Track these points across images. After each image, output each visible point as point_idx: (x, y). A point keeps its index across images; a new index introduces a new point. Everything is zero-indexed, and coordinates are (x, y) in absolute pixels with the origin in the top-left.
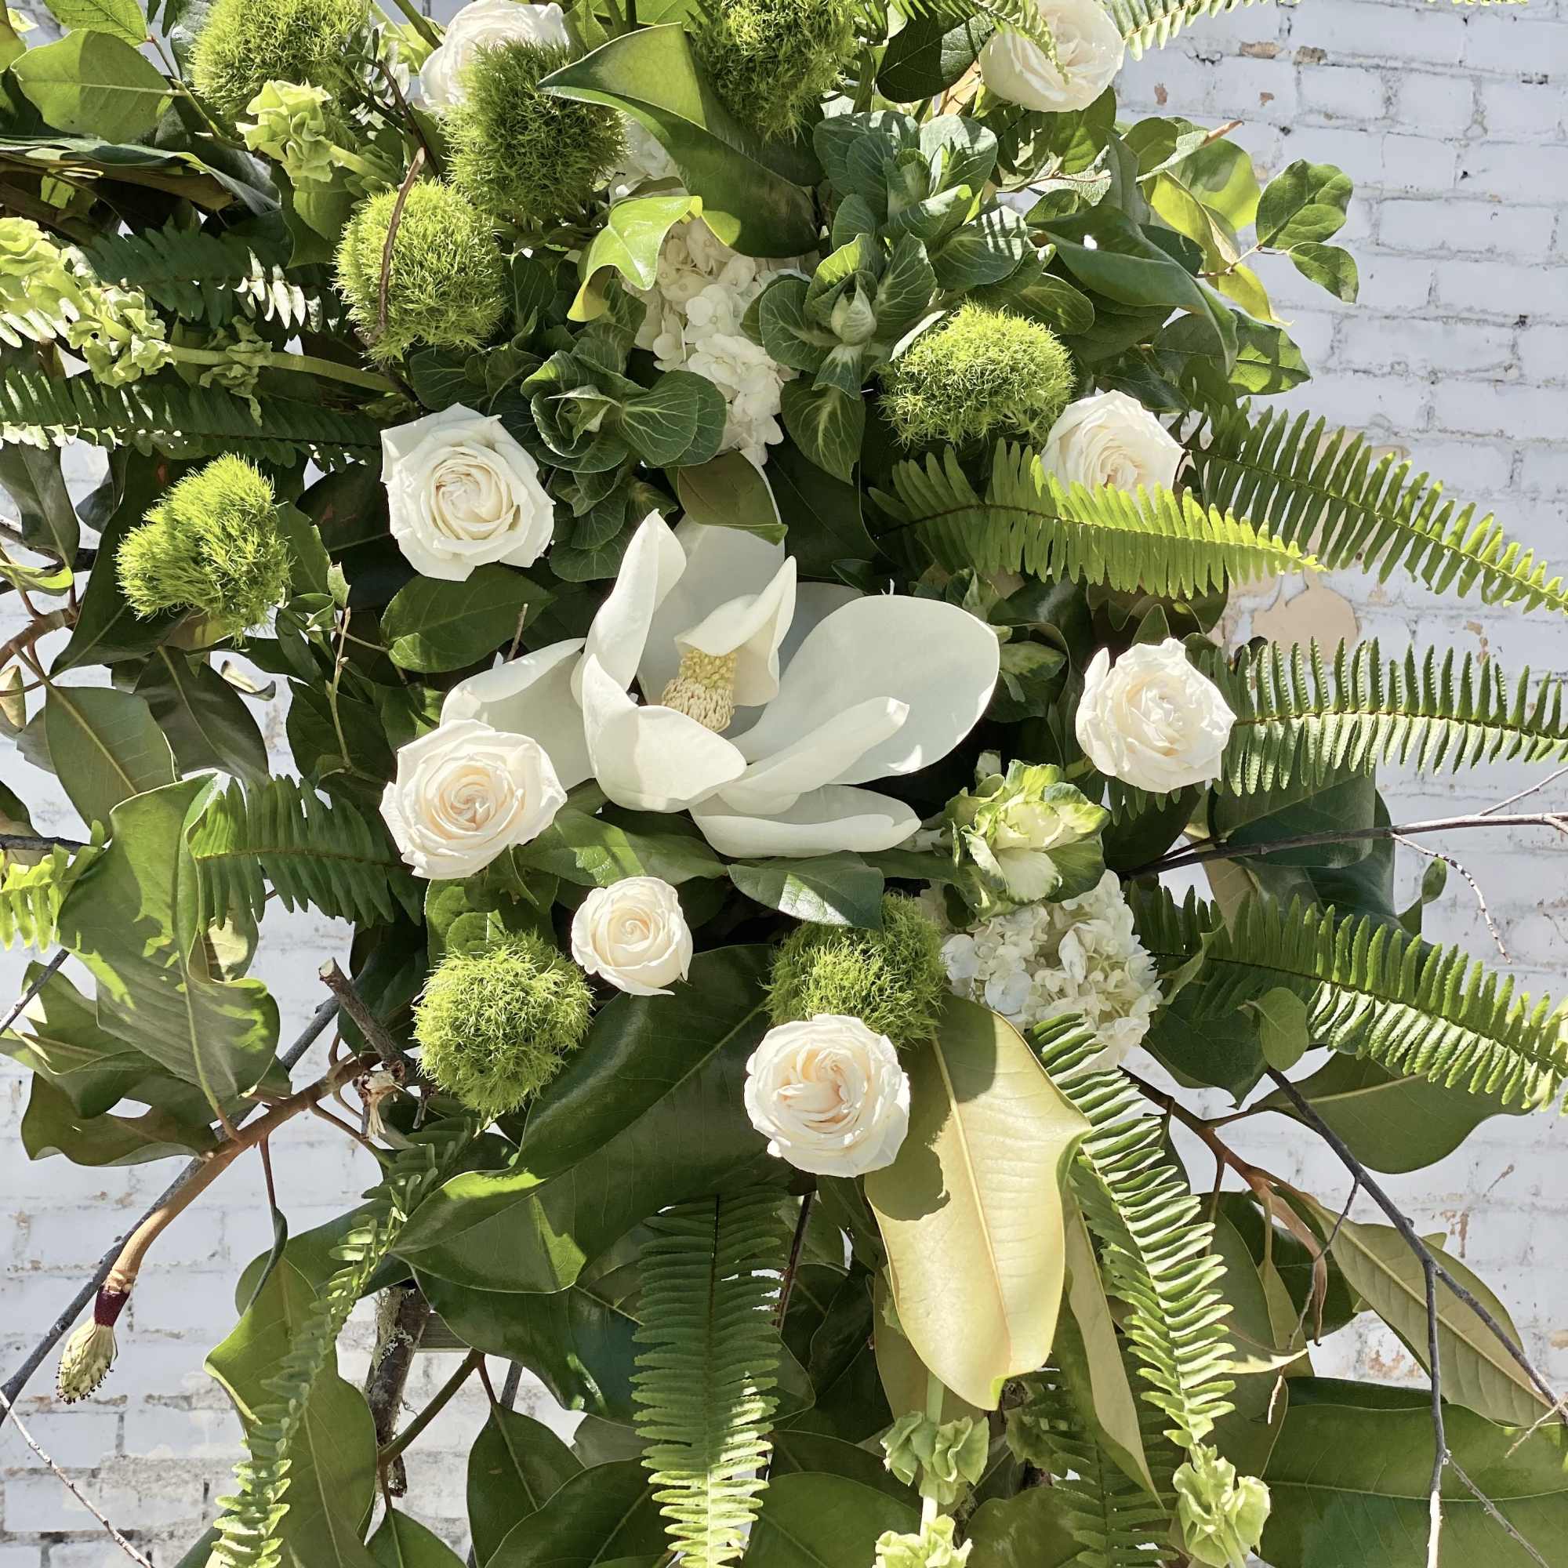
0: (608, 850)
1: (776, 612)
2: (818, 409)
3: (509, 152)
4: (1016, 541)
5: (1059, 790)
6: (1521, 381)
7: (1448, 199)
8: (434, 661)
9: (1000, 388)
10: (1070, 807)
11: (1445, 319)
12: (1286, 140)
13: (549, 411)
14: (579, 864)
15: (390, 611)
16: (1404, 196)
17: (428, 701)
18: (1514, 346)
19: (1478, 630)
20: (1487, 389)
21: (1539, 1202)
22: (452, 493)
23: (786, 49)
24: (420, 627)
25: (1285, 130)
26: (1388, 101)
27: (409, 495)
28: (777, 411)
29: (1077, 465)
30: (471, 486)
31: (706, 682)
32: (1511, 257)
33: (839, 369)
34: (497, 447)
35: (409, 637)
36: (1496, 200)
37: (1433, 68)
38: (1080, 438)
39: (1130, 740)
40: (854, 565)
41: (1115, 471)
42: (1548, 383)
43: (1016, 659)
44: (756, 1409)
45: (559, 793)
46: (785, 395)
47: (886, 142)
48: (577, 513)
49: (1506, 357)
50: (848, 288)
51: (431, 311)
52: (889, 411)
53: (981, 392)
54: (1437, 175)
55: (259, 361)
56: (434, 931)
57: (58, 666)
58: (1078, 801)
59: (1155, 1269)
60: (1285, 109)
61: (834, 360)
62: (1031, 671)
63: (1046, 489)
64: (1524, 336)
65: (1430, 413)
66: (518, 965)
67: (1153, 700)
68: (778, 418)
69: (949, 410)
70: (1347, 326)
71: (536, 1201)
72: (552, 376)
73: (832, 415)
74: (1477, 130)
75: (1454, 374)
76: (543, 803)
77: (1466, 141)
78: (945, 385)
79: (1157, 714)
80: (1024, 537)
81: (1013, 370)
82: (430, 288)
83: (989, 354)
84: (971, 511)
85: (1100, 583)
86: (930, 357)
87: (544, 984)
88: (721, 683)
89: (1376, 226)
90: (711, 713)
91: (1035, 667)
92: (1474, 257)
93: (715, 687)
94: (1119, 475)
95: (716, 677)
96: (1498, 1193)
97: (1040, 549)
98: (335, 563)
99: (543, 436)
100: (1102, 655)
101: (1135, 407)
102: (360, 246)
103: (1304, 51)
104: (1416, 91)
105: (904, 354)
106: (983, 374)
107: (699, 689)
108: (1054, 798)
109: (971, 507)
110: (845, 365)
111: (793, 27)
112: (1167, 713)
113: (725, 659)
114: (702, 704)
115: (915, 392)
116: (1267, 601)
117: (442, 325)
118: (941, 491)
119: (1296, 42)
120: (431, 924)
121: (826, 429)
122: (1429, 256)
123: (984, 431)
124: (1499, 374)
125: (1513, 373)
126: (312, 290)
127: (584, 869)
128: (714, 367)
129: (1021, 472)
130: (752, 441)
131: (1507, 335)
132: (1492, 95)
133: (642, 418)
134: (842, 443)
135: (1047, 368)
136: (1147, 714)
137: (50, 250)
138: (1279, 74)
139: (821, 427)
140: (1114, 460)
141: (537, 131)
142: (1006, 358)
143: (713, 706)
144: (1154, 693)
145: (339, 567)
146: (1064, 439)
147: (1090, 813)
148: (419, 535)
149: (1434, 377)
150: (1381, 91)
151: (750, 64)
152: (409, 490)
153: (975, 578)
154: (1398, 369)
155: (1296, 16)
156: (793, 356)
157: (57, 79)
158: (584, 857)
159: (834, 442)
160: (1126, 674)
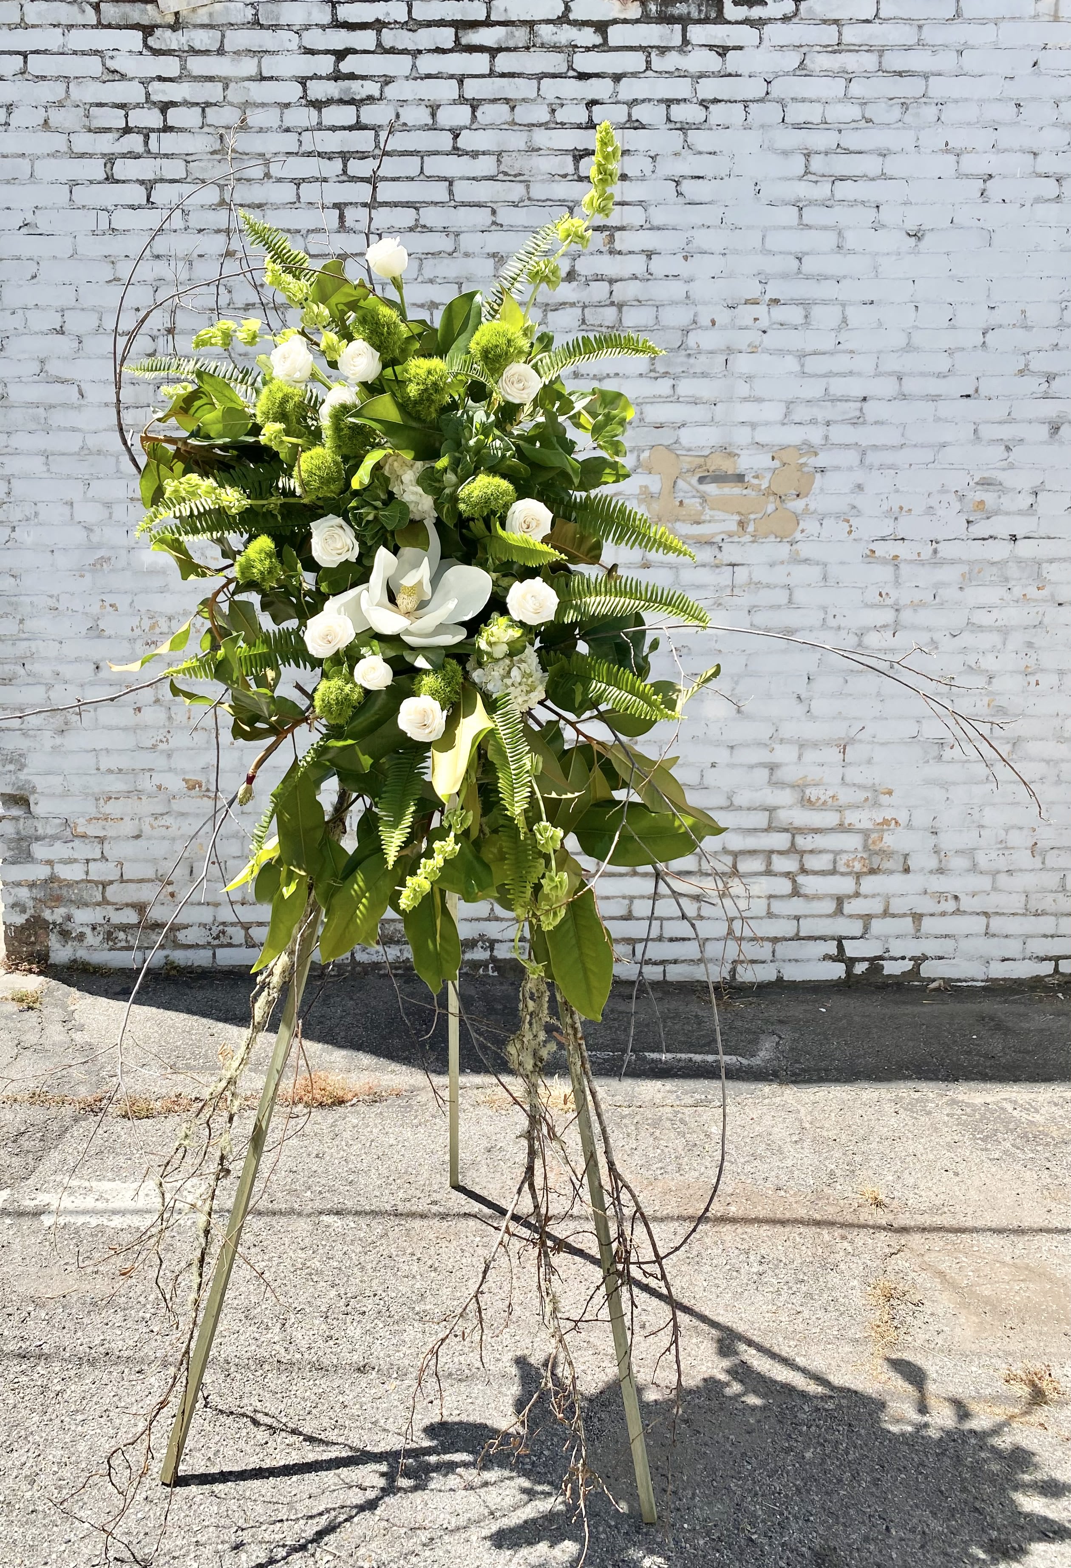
0: (369, 647)
1: (423, 573)
2: (444, 507)
3: (339, 437)
5: (506, 625)
6: (864, 423)
7: (831, 353)
9: (487, 501)
11: (832, 401)
12: (765, 336)
13: (355, 515)
14: (360, 651)
16: (815, 353)
18: (861, 409)
19: (848, 521)
20: (850, 427)
21: (876, 740)
22: (329, 541)
23: (425, 395)
25: (764, 332)
26: (806, 317)
27: (317, 543)
28: (433, 507)
29: (516, 522)
30: (334, 540)
31: (407, 594)
32: (859, 374)
33: (445, 496)
34: (342, 527)
35: (325, 583)
36: (852, 352)
37: (825, 302)
38: (518, 514)
39: (522, 609)
40: (459, 554)
42: (876, 423)
43: (495, 586)
44: (412, 809)
45: (356, 631)
47: (461, 421)
48: (365, 543)
49: (858, 414)
50: (445, 470)
51: (319, 488)
52: (460, 509)
54: (828, 344)
55: (279, 502)
57: (233, 594)
58: (511, 628)
59: (512, 767)
60: (764, 323)
61: (444, 493)
64: (866, 405)
65: (826, 438)
66: (340, 682)
67: (530, 597)
68: (434, 512)
69: (473, 509)
70: (791, 406)
71: (357, 748)
72: (355, 505)
73: (447, 511)
74: (844, 325)
75: (836, 422)
76: (349, 636)
77: (839, 329)
78: (471, 501)
79: (531, 602)
81: (494, 494)
82: (319, 481)
83: (488, 489)
84: (486, 537)
86: (469, 492)
87: (348, 688)
88: (412, 595)
89: (802, 366)
90: (409, 604)
92: (843, 375)
93: (410, 596)
94: (530, 525)
95: (410, 593)
96: (858, 737)
99: (356, 523)
103: (771, 300)
104: (817, 311)
105: (462, 492)
106: (484, 496)
107: (405, 597)
110: (448, 494)
111: (426, 390)
113: (412, 588)
114: (406, 601)
115: (465, 504)
116: (759, 515)
117: (324, 491)
118: (478, 531)
119: (767, 297)
122: (825, 376)
123: (485, 514)
124: (855, 421)
125: (861, 420)
127: (361, 653)
128: (410, 496)
130: (427, 517)
131: (858, 405)
132: (850, 311)
133: (383, 516)
134: (451, 518)
135: (505, 493)
136: (528, 602)
137: (200, 482)
138: (761, 310)
139: (445, 513)
140: (528, 523)
141: (346, 431)
143: (410, 601)
144: (530, 595)
146: (513, 514)
147: (513, 632)
148: (320, 553)
149: (828, 424)
150: (803, 313)
151: (416, 403)
153: (490, 558)
154: (813, 422)
155: (767, 287)
156: (434, 492)
157: (215, 423)
158: (363, 650)
159: (449, 517)
160: (523, 589)
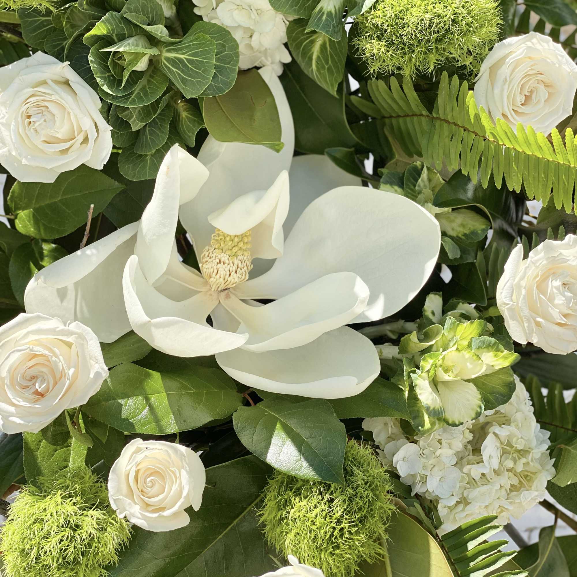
0: (147, 399)
1: (276, 207)
2: (313, 42)
4: (456, 147)
5: (483, 342)
8: (42, 231)
9: (444, 37)
10: (491, 354)
13: (102, 60)
14: (124, 415)
15: (13, 192)
17: (45, 252)
24: (33, 206)
28: (285, 40)
29: (502, 91)
31: (229, 253)
33: (324, 17)
35: (26, 212)
38: (505, 71)
39: (539, 319)
40: (341, 153)
41: (531, 92)
43: (455, 225)
45: (103, 369)
46: (290, 31)
48: (135, 129)
52: (360, 51)
53: (429, 41)
56: (28, 448)
58: (498, 350)
61: (321, 8)
62: (465, 235)
63: (477, 117)
66: (69, 508)
67: (557, 288)
68: (286, 45)
69: (404, 53)
72: (105, 32)
73: (323, 47)
76: (92, 375)
78: (401, 36)
79: (559, 300)
80: (460, 146)
81: (454, 21)
83: (435, 10)
84: (423, 119)
85: (518, 191)
86: (390, 13)
88: (240, 253)
90: (233, 273)
91: (467, 232)
93: (236, 255)
94: (534, 96)
95: (235, 250)
97: (472, 158)
99: (98, 80)
100: (518, 250)
101: (547, 42)
105: (371, 8)
106: (430, 26)
107: (224, 257)
108: (479, 348)
109: (422, 115)
110: (329, 14)
112: (568, 300)
113: (242, 237)
114: (227, 267)
115: (379, 38)
118: (401, 103)
120: (26, 443)
121: (318, 57)
123: (432, 67)
127: (127, 419)
128: (236, 13)
129: (459, 99)
130: (268, 62)
134: (329, 69)
135: (480, 18)
136: (551, 299)
139: (314, 57)
140: (532, 83)
142: (449, 13)
143: (234, 268)
144: (557, 283)
146: (494, 69)
147: (505, 358)
148: (14, 153)
153: (425, 169)
156: (291, 6)
158: (128, 408)
159: (323, 68)
160: (537, 267)
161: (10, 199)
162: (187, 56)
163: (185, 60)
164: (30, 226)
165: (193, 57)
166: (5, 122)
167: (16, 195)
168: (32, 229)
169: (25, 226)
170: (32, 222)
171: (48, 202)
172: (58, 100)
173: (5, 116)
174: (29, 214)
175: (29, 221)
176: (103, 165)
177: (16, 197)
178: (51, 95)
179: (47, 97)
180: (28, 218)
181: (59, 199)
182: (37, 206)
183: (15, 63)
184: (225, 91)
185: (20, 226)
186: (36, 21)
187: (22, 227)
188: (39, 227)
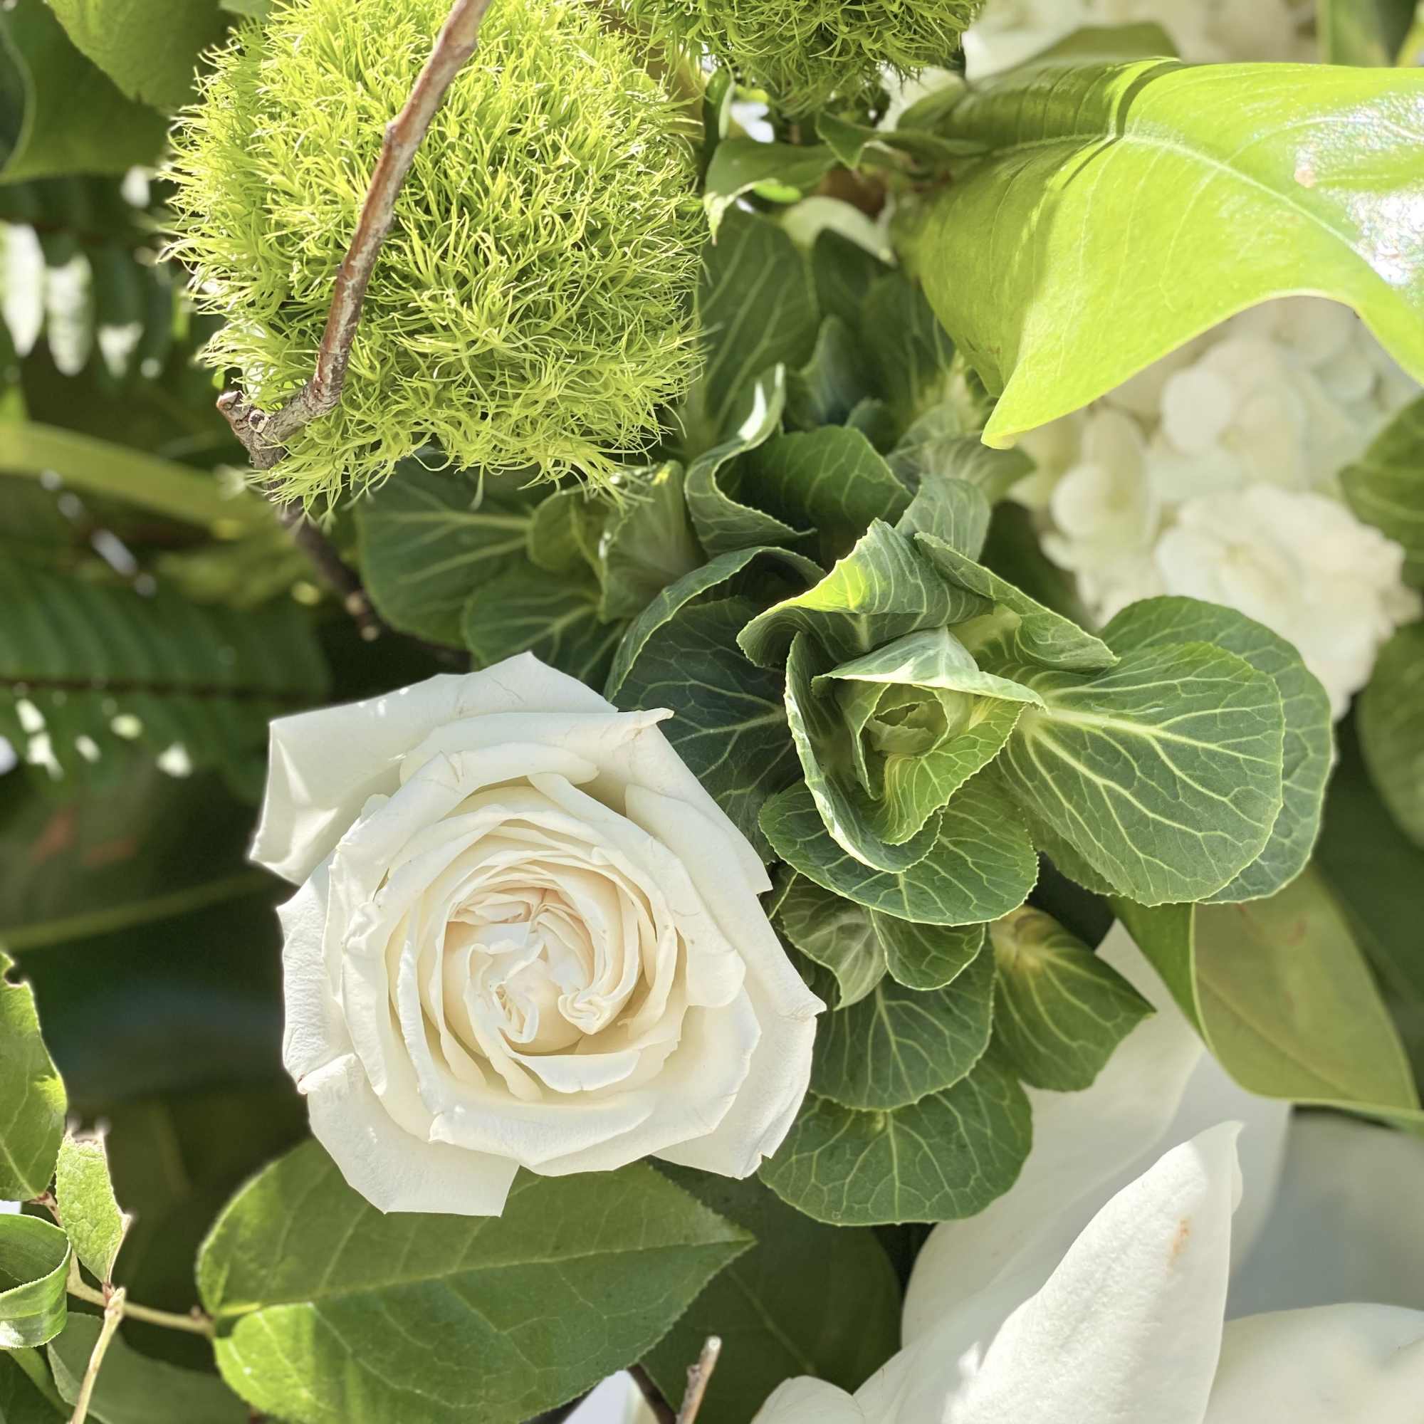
8: (356, 1406)
22: (498, 963)
24: (322, 1290)
27: (356, 956)
30: (557, 934)
34: (633, 798)
35: (281, 1311)
51: (487, 363)
82: (495, 290)
98: (86, 1126)
102: (266, 127)
117: (516, 411)
126: (66, 240)
133: (1108, 754)
145: (96, 1143)
152: (360, 941)
161: (211, 1251)
162: (1168, 729)
163: (1158, 748)
164: (296, 1378)
165: (1190, 735)
166: (364, 947)
167: (244, 1234)
168: (305, 1394)
169: (268, 1376)
170: (308, 1360)
171: (395, 1279)
172: (611, 867)
173: (369, 922)
174: (297, 1323)
175: (295, 1356)
176: (759, 1162)
177: (241, 1247)
178: (588, 846)
179: (567, 854)
180: (288, 1344)
181: (453, 1270)
182: (343, 1292)
183: (404, 691)
184: (1272, 886)
185: (247, 1371)
186: (426, 527)
187: (252, 1376)
188: (341, 1385)
